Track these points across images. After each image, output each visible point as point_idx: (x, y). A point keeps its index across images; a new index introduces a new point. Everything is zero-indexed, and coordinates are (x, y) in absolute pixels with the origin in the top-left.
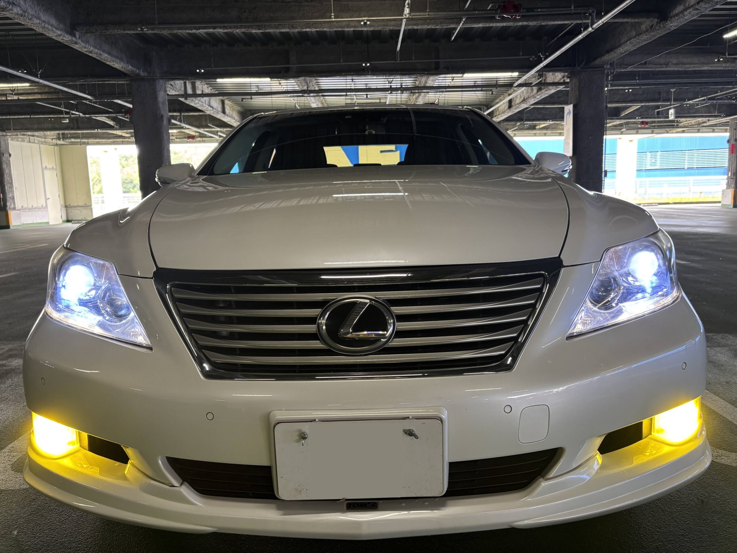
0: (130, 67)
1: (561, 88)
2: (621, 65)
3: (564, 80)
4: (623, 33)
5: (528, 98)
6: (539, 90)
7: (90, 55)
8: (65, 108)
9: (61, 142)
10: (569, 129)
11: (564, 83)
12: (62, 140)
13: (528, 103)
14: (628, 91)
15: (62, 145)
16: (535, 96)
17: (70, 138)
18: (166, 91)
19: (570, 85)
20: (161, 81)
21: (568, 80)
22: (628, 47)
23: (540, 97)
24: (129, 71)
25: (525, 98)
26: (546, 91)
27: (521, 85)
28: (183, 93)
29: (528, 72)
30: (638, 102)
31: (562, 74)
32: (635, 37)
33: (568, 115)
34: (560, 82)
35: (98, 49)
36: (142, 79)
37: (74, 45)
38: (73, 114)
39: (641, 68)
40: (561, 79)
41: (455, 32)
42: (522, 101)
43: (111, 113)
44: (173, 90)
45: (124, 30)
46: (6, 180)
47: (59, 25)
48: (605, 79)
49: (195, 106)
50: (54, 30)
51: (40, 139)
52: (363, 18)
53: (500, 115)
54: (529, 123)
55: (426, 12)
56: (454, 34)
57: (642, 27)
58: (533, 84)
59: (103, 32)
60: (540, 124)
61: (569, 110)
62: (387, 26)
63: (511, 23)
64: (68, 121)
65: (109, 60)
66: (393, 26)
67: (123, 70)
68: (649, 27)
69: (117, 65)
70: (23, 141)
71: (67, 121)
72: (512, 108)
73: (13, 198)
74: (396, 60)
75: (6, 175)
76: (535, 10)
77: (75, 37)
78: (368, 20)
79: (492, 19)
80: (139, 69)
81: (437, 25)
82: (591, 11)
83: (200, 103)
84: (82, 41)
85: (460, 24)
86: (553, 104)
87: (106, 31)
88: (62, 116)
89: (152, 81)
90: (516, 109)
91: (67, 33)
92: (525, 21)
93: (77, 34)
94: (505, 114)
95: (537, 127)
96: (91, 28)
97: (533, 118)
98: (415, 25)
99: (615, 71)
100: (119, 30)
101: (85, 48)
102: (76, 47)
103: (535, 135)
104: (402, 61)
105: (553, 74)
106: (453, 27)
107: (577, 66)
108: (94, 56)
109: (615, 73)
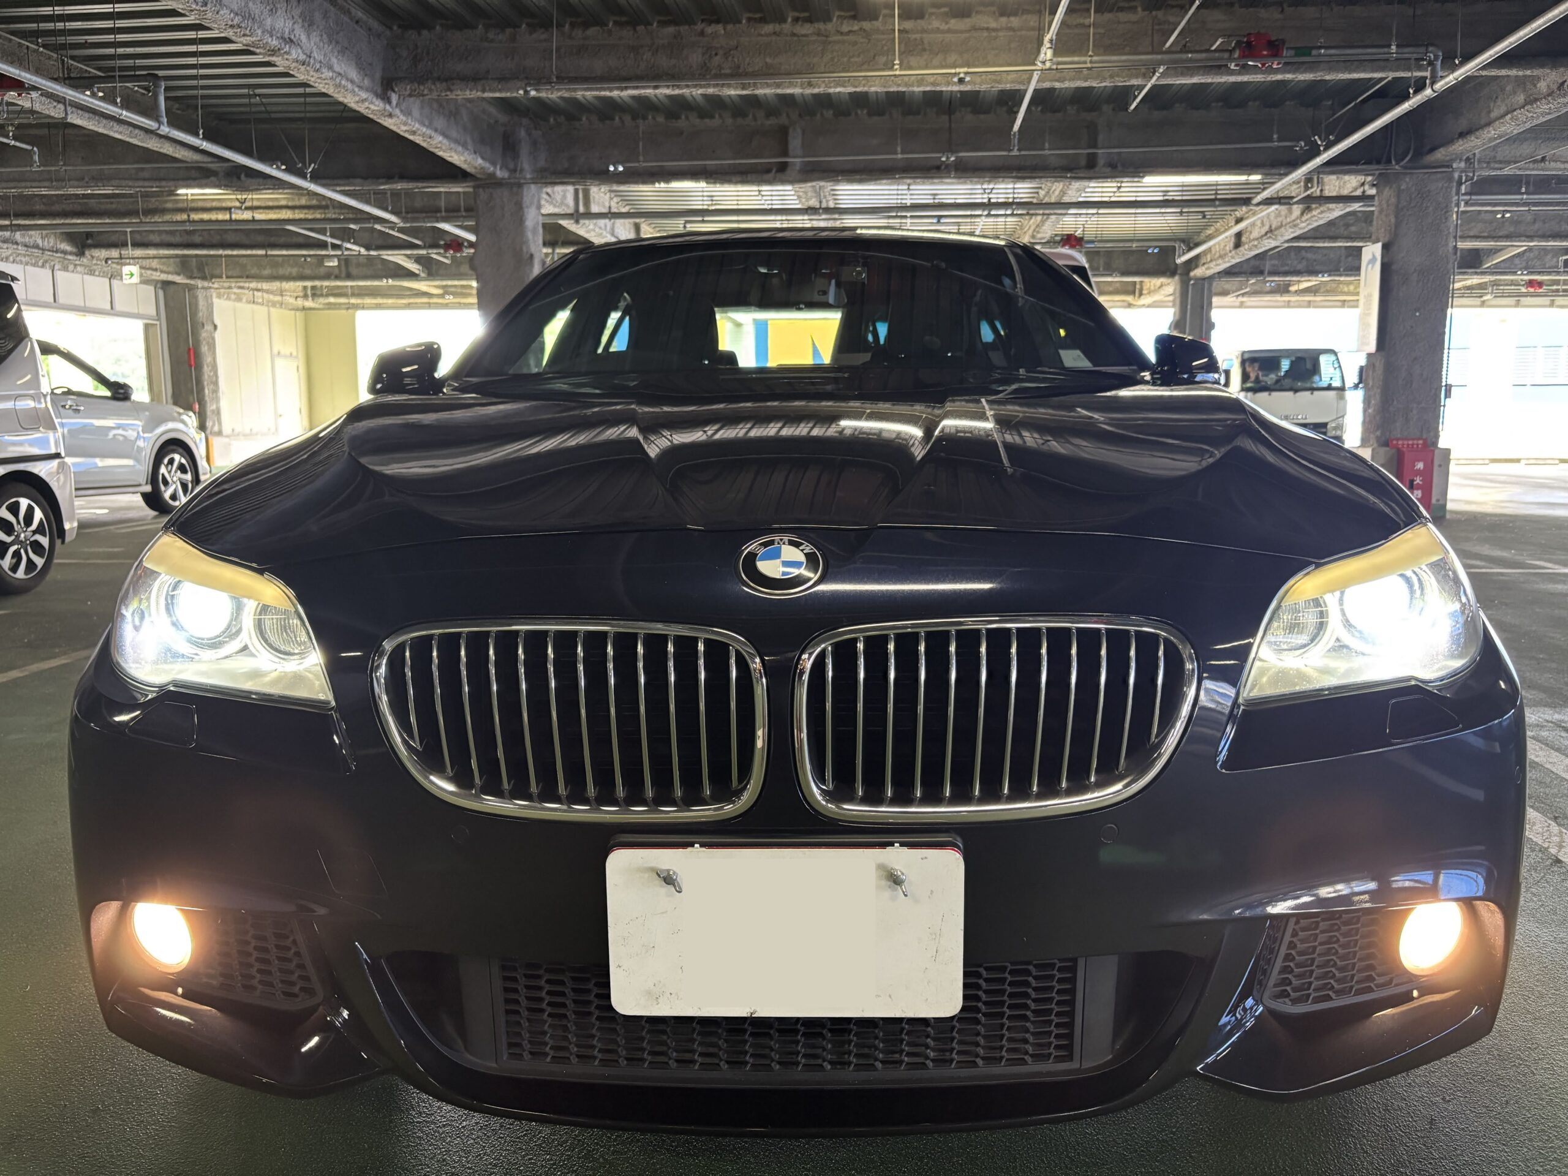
0: (480, 161)
1: (1356, 206)
2: (1488, 163)
3: (1364, 192)
4: (1497, 98)
5: (1281, 226)
6: (1308, 209)
7: (411, 138)
8: (332, 236)
9: (309, 303)
10: (1370, 295)
11: (1363, 198)
12: (310, 299)
13: (1279, 238)
14: (1503, 216)
15: (311, 309)
16: (1295, 223)
17: (327, 295)
18: (539, 207)
19: (1376, 203)
20: (533, 186)
21: (1373, 191)
22: (1509, 127)
23: (1308, 225)
24: (476, 168)
25: (1273, 227)
26: (1322, 212)
27: (1269, 202)
28: (571, 210)
29: (1286, 174)
30: (1523, 239)
31: (1361, 178)
32: (1523, 107)
33: (1370, 266)
34: (1354, 194)
35: (427, 127)
36: (499, 184)
37: (386, 118)
38: (347, 249)
39: (1533, 169)
40: (1355, 189)
41: (1139, 94)
42: (1266, 234)
43: (416, 247)
44: (551, 203)
45: (484, 91)
46: (206, 377)
47: (363, 80)
48: (1454, 190)
49: (586, 236)
50: (356, 89)
51: (271, 297)
52: (958, 70)
53: (1214, 263)
54: (1276, 279)
55: (1086, 55)
56: (1136, 97)
57: (1538, 86)
58: (1295, 200)
59: (443, 94)
60: (1299, 281)
61: (1374, 256)
62: (999, 82)
63: (1259, 76)
64: (336, 264)
65: (444, 148)
66: (1012, 82)
67: (464, 166)
68: (1555, 87)
69: (457, 157)
70: (239, 299)
71: (334, 263)
72: (1241, 249)
73: (218, 412)
74: (1010, 150)
75: (208, 367)
76: (1314, 52)
77: (390, 103)
78: (966, 73)
79: (1221, 68)
80: (494, 164)
81: (1104, 79)
82: (1432, 57)
83: (597, 230)
84: (401, 111)
85: (1151, 78)
86: (1334, 238)
87: (448, 93)
88: (324, 253)
89: (515, 186)
90: (1250, 249)
91: (377, 96)
92: (1289, 72)
93: (394, 98)
94: (1227, 260)
95: (1293, 288)
96: (422, 88)
97: (1287, 268)
98: (1058, 81)
99: (1476, 174)
100: (474, 92)
101: (405, 124)
102: (388, 123)
103: (1288, 305)
104: (1023, 153)
105: (1338, 178)
106: (1136, 83)
107: (1394, 163)
108: (417, 139)
109: (1475, 178)
